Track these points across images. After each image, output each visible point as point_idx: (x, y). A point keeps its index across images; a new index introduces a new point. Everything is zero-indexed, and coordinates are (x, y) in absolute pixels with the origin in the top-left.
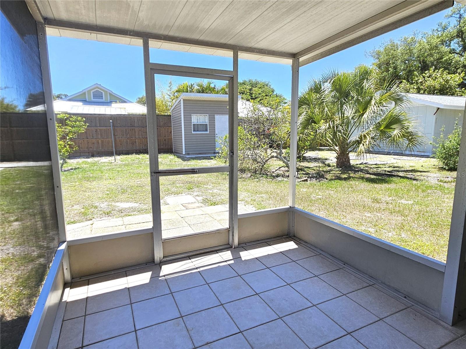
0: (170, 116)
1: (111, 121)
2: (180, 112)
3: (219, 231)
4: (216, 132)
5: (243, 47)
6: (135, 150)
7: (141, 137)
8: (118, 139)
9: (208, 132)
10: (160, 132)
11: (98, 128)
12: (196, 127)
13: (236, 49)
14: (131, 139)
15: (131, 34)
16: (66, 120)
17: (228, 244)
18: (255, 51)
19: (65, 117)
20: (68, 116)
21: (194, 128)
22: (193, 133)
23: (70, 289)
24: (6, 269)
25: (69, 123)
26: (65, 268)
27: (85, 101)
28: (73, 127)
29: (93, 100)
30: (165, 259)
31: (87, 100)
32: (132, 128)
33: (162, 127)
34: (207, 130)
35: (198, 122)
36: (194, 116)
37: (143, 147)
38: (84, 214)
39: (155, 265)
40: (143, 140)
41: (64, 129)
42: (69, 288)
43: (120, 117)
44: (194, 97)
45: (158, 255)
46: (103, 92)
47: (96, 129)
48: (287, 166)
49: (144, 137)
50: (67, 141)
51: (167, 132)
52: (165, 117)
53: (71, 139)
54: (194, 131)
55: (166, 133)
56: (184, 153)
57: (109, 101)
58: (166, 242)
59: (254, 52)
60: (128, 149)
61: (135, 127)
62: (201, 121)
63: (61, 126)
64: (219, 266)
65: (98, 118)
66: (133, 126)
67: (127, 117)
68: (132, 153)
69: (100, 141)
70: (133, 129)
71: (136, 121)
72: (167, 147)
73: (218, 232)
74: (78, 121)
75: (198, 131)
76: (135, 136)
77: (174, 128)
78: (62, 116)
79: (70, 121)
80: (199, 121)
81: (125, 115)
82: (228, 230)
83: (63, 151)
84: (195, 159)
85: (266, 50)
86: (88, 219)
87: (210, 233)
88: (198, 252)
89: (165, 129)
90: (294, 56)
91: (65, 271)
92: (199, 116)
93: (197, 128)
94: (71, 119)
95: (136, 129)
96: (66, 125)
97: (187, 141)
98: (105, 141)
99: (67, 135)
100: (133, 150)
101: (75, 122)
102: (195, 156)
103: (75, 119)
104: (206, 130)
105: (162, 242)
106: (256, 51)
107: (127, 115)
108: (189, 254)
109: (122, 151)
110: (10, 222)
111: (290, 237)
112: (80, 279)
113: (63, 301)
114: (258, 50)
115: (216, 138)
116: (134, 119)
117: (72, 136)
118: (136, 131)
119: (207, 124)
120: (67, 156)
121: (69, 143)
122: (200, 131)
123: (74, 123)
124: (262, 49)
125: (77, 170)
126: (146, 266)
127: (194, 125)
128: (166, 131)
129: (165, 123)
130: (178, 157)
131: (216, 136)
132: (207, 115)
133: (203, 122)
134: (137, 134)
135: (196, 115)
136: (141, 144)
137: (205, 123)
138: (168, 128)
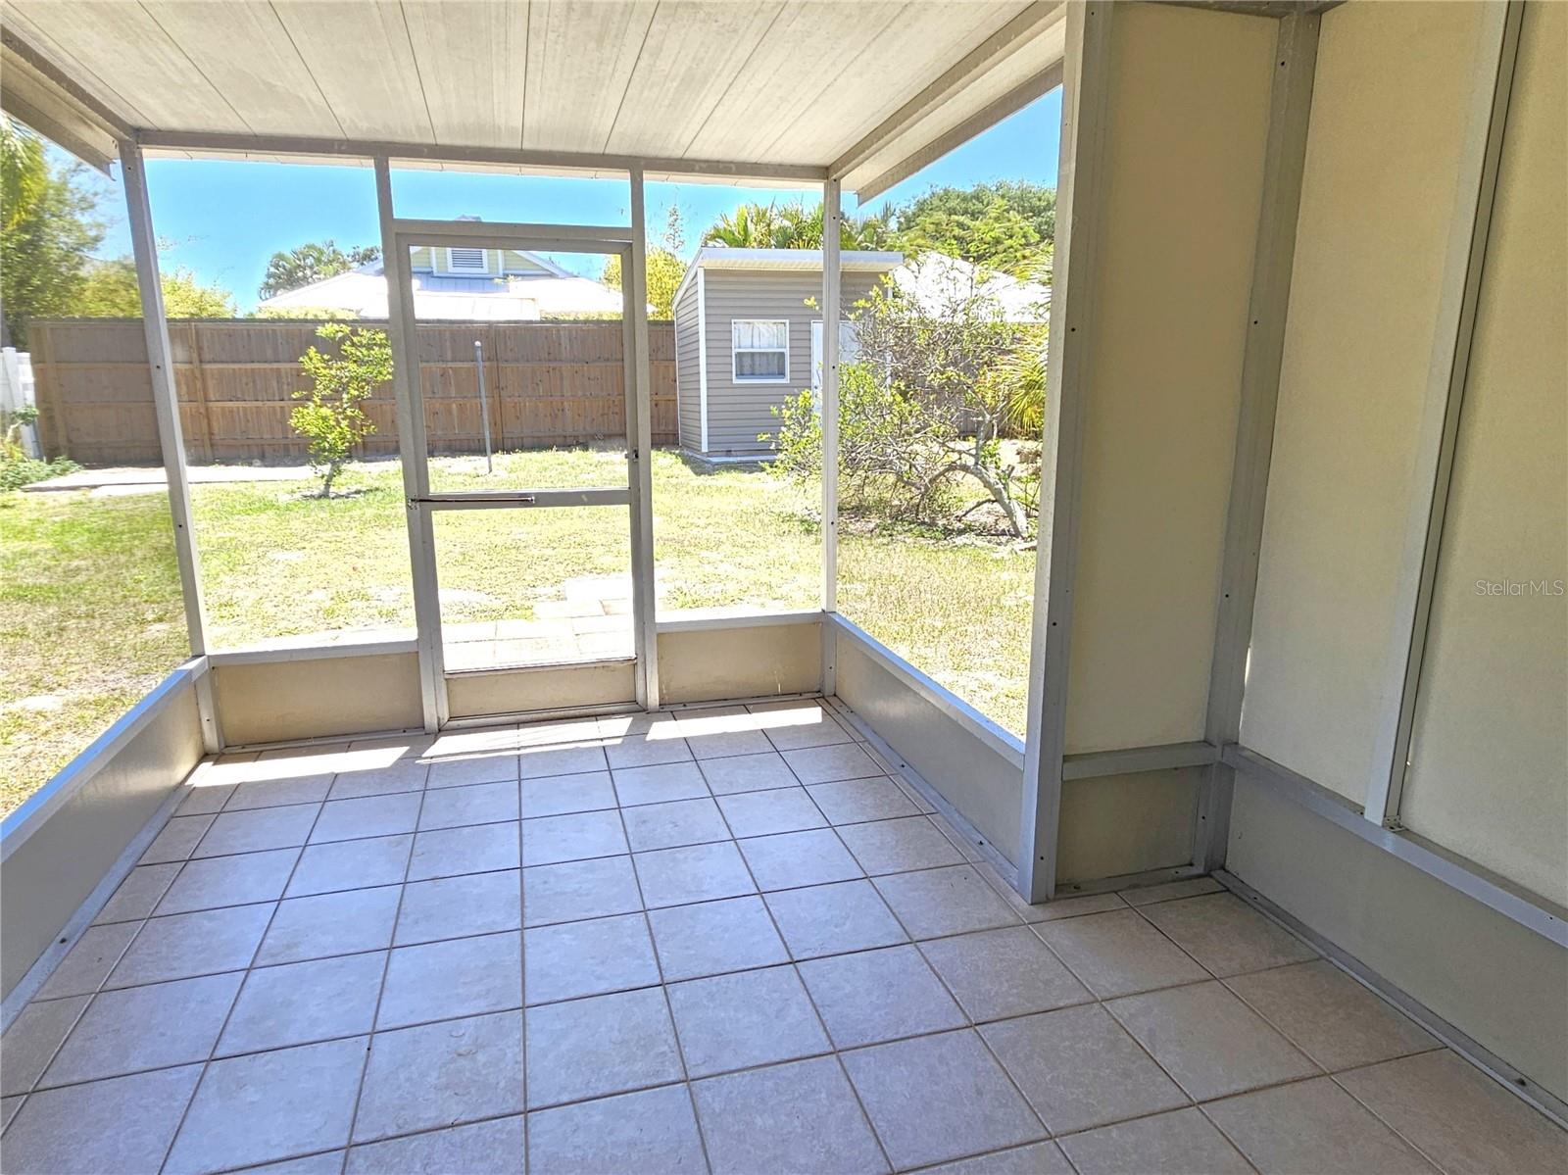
0: (671, 323)
1: (478, 343)
2: (694, 314)
3: (606, 664)
4: (815, 381)
5: (656, 159)
6: (559, 436)
7: (580, 393)
8: (509, 400)
9: (786, 381)
11: (450, 365)
12: (747, 362)
13: (636, 165)
14: (550, 399)
15: (343, 148)
16: (343, 340)
17: (635, 702)
18: (697, 168)
19: (340, 334)
20: (347, 329)
21: (740, 365)
22: (736, 381)
23: (214, 764)
24: (97, 718)
25: (350, 349)
26: (205, 718)
27: (428, 273)
28: (359, 362)
29: (452, 270)
30: (454, 723)
31: (435, 270)
32: (552, 365)
34: (782, 374)
35: (752, 347)
36: (741, 326)
37: (584, 429)
38: (330, 613)
39: (426, 734)
40: (588, 403)
41: (338, 369)
42: (212, 763)
43: (515, 329)
44: (740, 261)
45: (434, 709)
47: (444, 368)
48: (998, 497)
49: (588, 393)
50: (345, 406)
51: (664, 378)
52: (660, 328)
53: (356, 402)
54: (740, 374)
56: (705, 449)
57: (500, 272)
58: (453, 679)
59: (693, 171)
60: (540, 434)
61: (561, 360)
62: (764, 342)
63: (328, 361)
64: (577, 748)
65: (447, 333)
66: (555, 360)
67: (535, 330)
68: (549, 448)
69: (454, 406)
70: (554, 369)
71: (565, 342)
72: (663, 428)
73: (604, 666)
74: (375, 344)
75: (752, 374)
76: (562, 391)
77: (684, 365)
78: (332, 329)
79: (353, 344)
80: (756, 343)
81: (531, 322)
82: (632, 664)
83: (330, 437)
84: (735, 469)
85: (732, 162)
86: (334, 625)
87: (562, 668)
88: (545, 715)
89: (658, 369)
90: (825, 173)
91: (206, 726)
92: (756, 327)
93: (752, 364)
94: (355, 339)
95: (566, 367)
96: (344, 358)
97: (714, 408)
98: (471, 406)
99: (345, 387)
100: (554, 437)
101: (369, 347)
102: (739, 459)
103: (370, 339)
104: (779, 374)
105: (446, 680)
106: (701, 168)
107: (536, 322)
108: (518, 717)
109: (522, 438)
110: (144, 622)
111: (823, 697)
112: (243, 748)
113: (186, 784)
114: (702, 165)
116: (559, 337)
117: (356, 393)
118: (564, 374)
119: (783, 354)
120: (344, 451)
121: (349, 412)
122: (761, 375)
123: (365, 353)
124: (718, 162)
125: (371, 496)
126: (405, 734)
127: (740, 355)
128: (661, 377)
129: (658, 349)
130: (685, 462)
132: (784, 323)
133: (773, 347)
134: (566, 383)
135: (749, 323)
136: (579, 415)
137: (778, 347)
138: (666, 363)
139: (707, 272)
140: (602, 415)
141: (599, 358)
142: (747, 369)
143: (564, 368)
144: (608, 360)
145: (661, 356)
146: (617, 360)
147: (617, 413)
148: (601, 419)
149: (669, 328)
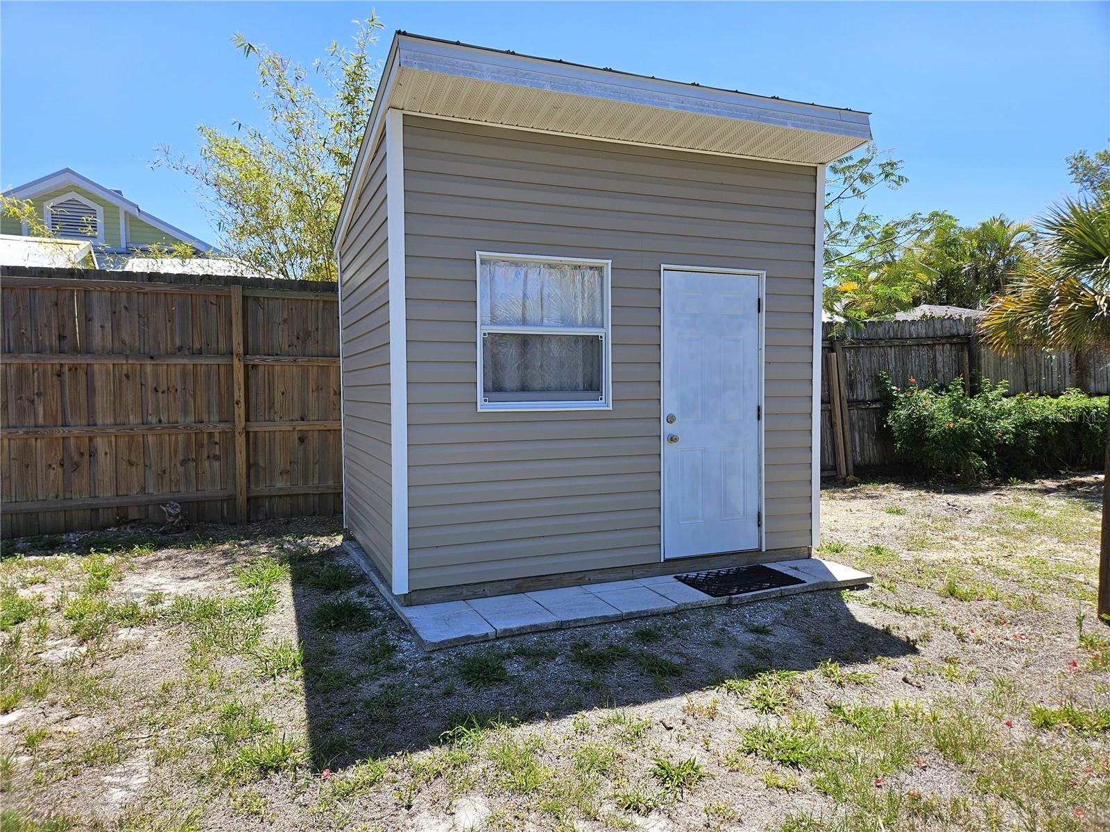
4: (669, 405)
7: (134, 420)
9: (605, 404)
10: (271, 388)
12: (511, 358)
14: (60, 432)
21: (494, 365)
22: (483, 406)
32: (68, 361)
33: (286, 359)
34: (593, 387)
35: (524, 322)
36: (498, 269)
37: (143, 489)
40: (151, 440)
46: (100, 210)
49: (153, 419)
51: (318, 389)
52: (309, 296)
54: (495, 388)
55: (312, 397)
56: (399, 583)
57: (123, 245)
66: (75, 350)
70: (74, 369)
75: (524, 388)
80: (533, 314)
89: (305, 371)
92: (532, 275)
93: (517, 364)
95: (101, 367)
97: (427, 474)
104: (588, 389)
115: (666, 449)
118: (98, 379)
119: (595, 341)
122: (547, 391)
127: (494, 340)
128: (312, 384)
129: (308, 334)
131: (666, 429)
132: (600, 269)
133: (573, 324)
134: (102, 401)
135: (516, 264)
136: (131, 464)
137: (584, 325)
138: (322, 362)
139: (410, 123)
140: (183, 463)
141: (180, 348)
142: (511, 378)
143: (96, 368)
144: (200, 352)
145: (311, 347)
146: (218, 353)
147: (217, 458)
148: (181, 469)
149: (327, 296)
